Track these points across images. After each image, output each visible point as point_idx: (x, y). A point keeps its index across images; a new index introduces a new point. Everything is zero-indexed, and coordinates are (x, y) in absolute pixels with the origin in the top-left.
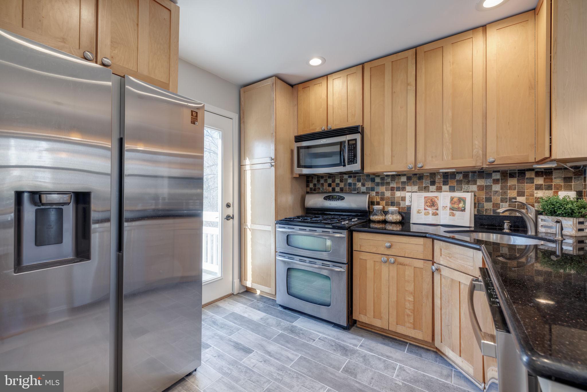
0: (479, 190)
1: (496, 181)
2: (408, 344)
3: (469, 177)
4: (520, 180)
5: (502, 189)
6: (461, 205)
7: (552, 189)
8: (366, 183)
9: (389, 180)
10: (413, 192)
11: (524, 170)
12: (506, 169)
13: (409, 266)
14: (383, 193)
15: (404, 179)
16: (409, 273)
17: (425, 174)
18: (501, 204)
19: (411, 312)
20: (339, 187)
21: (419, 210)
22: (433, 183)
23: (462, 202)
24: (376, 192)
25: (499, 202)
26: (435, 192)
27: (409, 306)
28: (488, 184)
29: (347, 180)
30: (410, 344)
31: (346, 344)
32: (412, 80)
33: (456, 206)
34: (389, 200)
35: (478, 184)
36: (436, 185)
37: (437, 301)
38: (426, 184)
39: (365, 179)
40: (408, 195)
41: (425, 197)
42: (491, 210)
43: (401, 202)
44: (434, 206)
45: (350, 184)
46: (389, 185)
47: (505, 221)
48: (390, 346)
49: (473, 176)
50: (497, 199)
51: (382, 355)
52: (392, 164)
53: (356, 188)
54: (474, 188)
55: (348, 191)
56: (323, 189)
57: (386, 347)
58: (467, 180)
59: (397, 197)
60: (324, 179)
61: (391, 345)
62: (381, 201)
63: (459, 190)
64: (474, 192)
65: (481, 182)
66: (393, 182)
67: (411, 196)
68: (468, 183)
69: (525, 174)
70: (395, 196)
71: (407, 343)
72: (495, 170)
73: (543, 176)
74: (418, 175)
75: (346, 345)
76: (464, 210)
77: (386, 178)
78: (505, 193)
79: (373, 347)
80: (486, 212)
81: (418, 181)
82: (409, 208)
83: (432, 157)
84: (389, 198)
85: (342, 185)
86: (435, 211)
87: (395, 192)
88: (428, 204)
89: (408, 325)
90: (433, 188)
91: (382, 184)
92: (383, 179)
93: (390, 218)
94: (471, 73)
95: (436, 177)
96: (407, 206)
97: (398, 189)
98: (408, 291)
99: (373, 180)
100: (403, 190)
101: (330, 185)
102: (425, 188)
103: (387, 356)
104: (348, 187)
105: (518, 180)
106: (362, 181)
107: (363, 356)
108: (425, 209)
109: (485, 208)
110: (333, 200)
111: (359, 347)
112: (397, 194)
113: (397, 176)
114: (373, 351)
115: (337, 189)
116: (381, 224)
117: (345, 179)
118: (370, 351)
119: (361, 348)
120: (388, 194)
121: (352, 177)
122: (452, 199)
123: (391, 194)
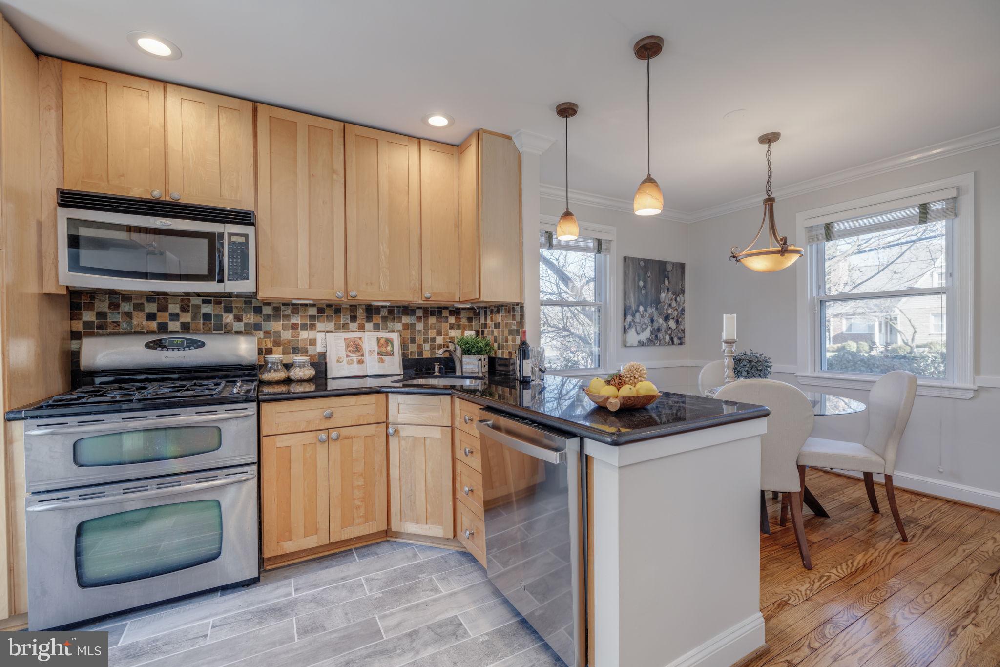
0: (404, 329)
1: (419, 319)
2: (353, 549)
3: (394, 312)
4: (438, 318)
5: (424, 328)
6: (389, 348)
7: (460, 329)
8: (244, 315)
9: (288, 311)
10: (327, 332)
11: (441, 308)
12: (428, 306)
13: (358, 437)
14: (278, 334)
15: (313, 311)
16: (358, 447)
17: (343, 306)
18: (424, 345)
19: (362, 501)
20: (179, 321)
21: (340, 358)
22: (354, 319)
23: (390, 344)
24: (264, 332)
25: (422, 343)
26: (356, 331)
27: (358, 493)
28: (413, 322)
29: (198, 307)
30: (356, 549)
31: (272, 602)
32: (339, 166)
33: (384, 349)
34: (290, 345)
35: (403, 321)
36: (358, 322)
37: (395, 473)
38: (345, 320)
39: (241, 307)
40: (319, 336)
41: (345, 339)
42: (415, 353)
43: (309, 347)
44: (359, 351)
45: (207, 317)
46: (289, 320)
47: (435, 364)
48: (335, 566)
49: (398, 312)
50: (420, 339)
51: (335, 581)
52: (310, 287)
53: (222, 323)
54: (399, 326)
55: (202, 331)
56: (130, 324)
57: (331, 570)
58: (392, 317)
59: (302, 340)
60: (132, 302)
61: (334, 563)
62: (274, 346)
63: (384, 329)
64: (399, 331)
65: (406, 320)
66: (296, 315)
67: (326, 338)
68: (393, 320)
69: (441, 312)
70: (299, 337)
71: (351, 550)
72: (419, 306)
73: (454, 316)
74: (333, 307)
75: (272, 604)
76: (392, 354)
77: (283, 308)
78: (427, 332)
79: (316, 580)
80: (411, 355)
81: (334, 315)
82: (323, 356)
83: (367, 284)
84: (289, 342)
85: (186, 318)
86: (360, 358)
87: (298, 332)
88: (351, 348)
89: (358, 521)
90: (353, 326)
91: (277, 318)
92: (277, 309)
93: (297, 373)
94: (407, 188)
95: (358, 311)
96: (318, 353)
97: (304, 327)
98: (356, 473)
99: (258, 310)
100: (311, 329)
101: (151, 317)
102: (344, 325)
103: (342, 579)
104: (202, 322)
105: (437, 318)
106: (235, 311)
107: (311, 599)
108: (348, 356)
109: (410, 350)
110: (173, 349)
111: (295, 594)
112: (302, 335)
113: (303, 306)
114: (319, 584)
115: (174, 326)
116: (282, 385)
117: (193, 305)
118: (315, 588)
119: (300, 592)
120: (287, 335)
121: (211, 303)
122: (379, 340)
123: (292, 334)
